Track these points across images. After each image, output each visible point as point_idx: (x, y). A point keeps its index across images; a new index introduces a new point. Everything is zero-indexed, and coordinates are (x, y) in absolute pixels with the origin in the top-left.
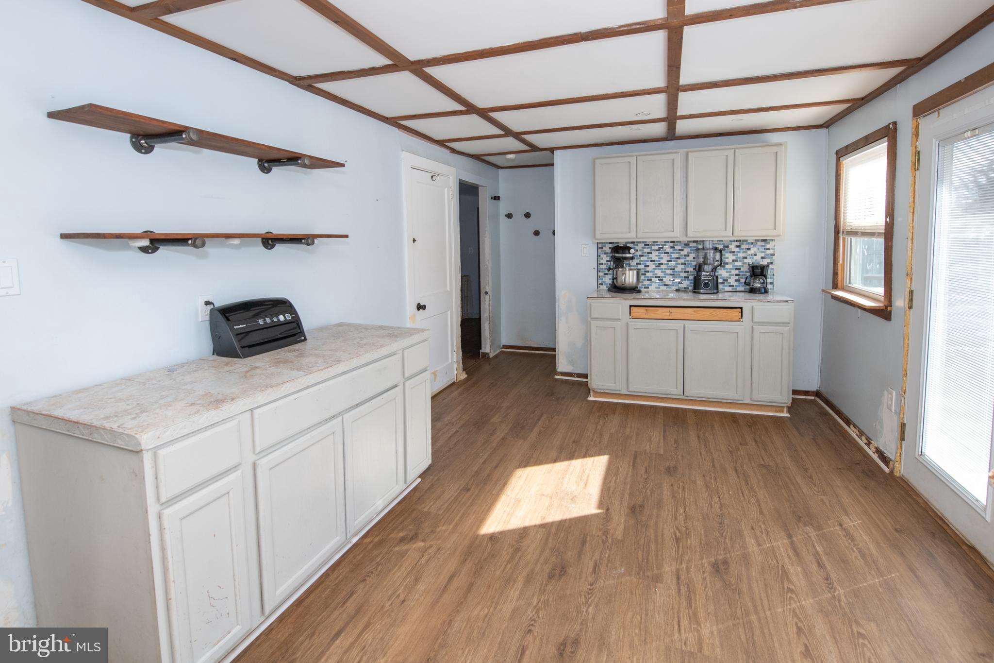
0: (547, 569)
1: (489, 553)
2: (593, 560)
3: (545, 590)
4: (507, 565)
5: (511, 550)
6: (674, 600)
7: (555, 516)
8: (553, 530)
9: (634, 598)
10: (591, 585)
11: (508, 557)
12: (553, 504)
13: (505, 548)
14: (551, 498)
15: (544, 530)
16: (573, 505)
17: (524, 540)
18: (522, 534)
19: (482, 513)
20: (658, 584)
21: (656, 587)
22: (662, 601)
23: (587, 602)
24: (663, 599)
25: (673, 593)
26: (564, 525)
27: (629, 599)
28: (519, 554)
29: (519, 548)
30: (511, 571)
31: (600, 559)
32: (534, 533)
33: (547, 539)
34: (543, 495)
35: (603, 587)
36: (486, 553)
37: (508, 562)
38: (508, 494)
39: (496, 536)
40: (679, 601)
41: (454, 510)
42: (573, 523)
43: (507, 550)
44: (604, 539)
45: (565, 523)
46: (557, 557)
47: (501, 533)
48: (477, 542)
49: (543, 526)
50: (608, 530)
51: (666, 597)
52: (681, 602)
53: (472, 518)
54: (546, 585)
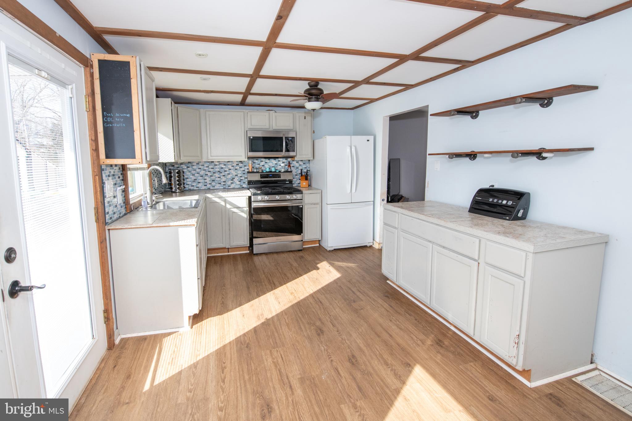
0: (359, 359)
2: (343, 377)
3: (349, 348)
4: (379, 352)
6: (288, 370)
9: (307, 362)
10: (332, 361)
20: (300, 377)
21: (300, 374)
22: (294, 366)
23: (327, 351)
24: (294, 368)
25: (290, 374)
27: (310, 361)
30: (373, 350)
35: (325, 362)
40: (286, 371)
51: (293, 370)
52: (285, 371)
54: (351, 350)
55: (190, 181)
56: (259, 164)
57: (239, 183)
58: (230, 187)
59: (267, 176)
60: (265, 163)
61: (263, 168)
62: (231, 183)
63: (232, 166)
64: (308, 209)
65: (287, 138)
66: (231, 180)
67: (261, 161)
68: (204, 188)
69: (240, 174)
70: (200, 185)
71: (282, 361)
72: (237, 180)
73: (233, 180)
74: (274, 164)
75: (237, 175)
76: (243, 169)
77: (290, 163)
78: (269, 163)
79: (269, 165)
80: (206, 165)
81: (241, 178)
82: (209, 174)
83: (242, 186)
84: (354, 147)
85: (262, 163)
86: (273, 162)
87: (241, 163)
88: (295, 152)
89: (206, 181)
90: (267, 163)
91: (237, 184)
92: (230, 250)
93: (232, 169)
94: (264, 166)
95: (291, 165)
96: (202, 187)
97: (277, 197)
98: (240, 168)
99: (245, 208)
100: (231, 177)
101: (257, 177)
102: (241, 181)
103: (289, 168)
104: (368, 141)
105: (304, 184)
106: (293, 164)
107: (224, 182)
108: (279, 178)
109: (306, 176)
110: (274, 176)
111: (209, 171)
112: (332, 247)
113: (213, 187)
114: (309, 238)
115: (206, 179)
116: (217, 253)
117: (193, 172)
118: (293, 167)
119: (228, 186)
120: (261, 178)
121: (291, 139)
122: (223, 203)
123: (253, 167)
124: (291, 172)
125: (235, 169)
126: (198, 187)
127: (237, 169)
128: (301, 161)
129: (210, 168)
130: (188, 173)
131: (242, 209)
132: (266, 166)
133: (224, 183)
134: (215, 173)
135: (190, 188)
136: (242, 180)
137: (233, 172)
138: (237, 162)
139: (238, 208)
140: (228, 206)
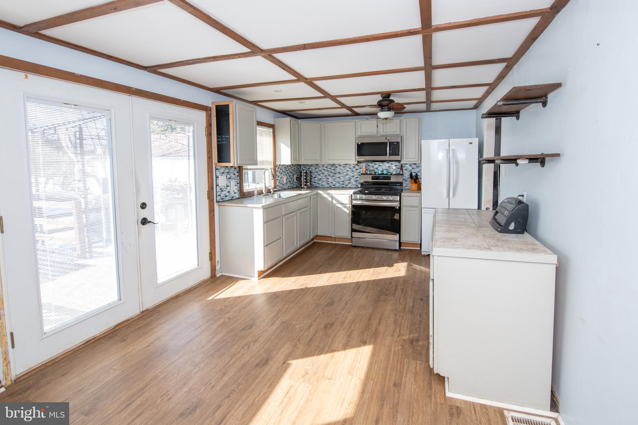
0: (334, 327)
1: (364, 334)
2: (309, 331)
3: (336, 319)
5: (353, 336)
7: (323, 358)
8: (327, 348)
9: (298, 316)
10: (315, 321)
11: (354, 332)
12: (323, 369)
13: (356, 337)
14: (323, 376)
15: (333, 348)
16: (308, 367)
17: (346, 342)
18: (347, 346)
19: (376, 361)
20: (284, 321)
21: (286, 320)
24: (287, 316)
26: (319, 352)
27: (301, 316)
28: (348, 333)
29: (348, 337)
31: (306, 331)
32: (339, 346)
33: (331, 342)
34: (329, 379)
36: (366, 334)
37: (353, 330)
38: (359, 380)
39: (362, 344)
41: (397, 362)
42: (313, 353)
43: (355, 336)
44: (298, 342)
45: (318, 353)
46: (328, 333)
47: (360, 346)
48: (373, 340)
49: (333, 351)
50: (292, 347)
51: (285, 316)
53: (381, 356)
54: (335, 321)
55: (317, 180)
56: (373, 167)
57: (355, 183)
58: (347, 187)
59: (378, 178)
60: (379, 166)
61: (376, 170)
62: (348, 183)
63: (350, 168)
64: (406, 211)
65: (391, 144)
66: (349, 180)
67: (375, 164)
68: (327, 186)
69: (356, 175)
70: (324, 183)
71: (285, 311)
72: (354, 180)
73: (350, 180)
74: (387, 167)
75: (354, 176)
76: (359, 171)
77: (403, 166)
78: (383, 166)
79: (382, 167)
80: (329, 167)
81: (357, 179)
82: (331, 175)
83: (358, 186)
84: (452, 151)
85: (376, 166)
86: (386, 165)
87: (357, 166)
88: (400, 157)
89: (329, 180)
90: (380, 166)
91: (354, 184)
92: (336, 239)
93: (350, 171)
94: (377, 168)
95: (404, 168)
96: (325, 185)
97: (374, 197)
98: (356, 170)
99: (348, 204)
100: (349, 178)
101: (369, 179)
102: (356, 182)
103: (401, 171)
104: (471, 143)
105: (414, 187)
106: (406, 167)
107: (342, 181)
108: (388, 180)
109: (415, 179)
110: (385, 178)
111: (331, 172)
112: (427, 252)
113: (334, 185)
114: (407, 240)
115: (328, 179)
116: (327, 241)
117: (319, 172)
118: (405, 170)
119: (346, 186)
120: (372, 179)
121: (396, 143)
122: (330, 199)
123: (367, 170)
124: (402, 174)
125: (352, 171)
126: (323, 185)
127: (353, 171)
128: (414, 164)
129: (332, 170)
130: (316, 174)
131: (345, 205)
132: (380, 169)
133: (342, 183)
134: (336, 174)
135: (316, 185)
136: (358, 180)
137: (351, 174)
138: (354, 164)
139: (342, 204)
140: (334, 202)
